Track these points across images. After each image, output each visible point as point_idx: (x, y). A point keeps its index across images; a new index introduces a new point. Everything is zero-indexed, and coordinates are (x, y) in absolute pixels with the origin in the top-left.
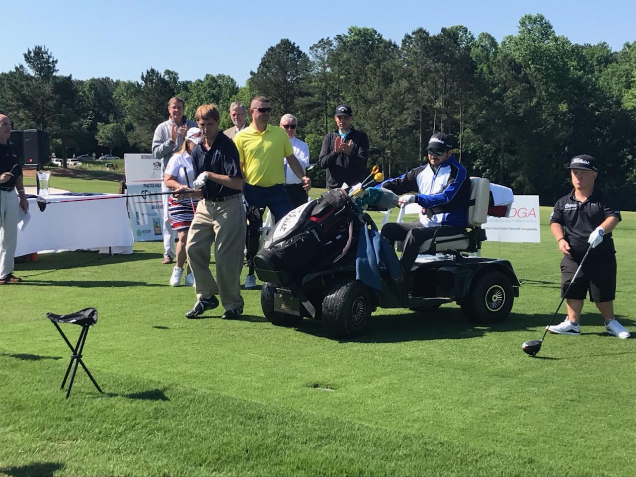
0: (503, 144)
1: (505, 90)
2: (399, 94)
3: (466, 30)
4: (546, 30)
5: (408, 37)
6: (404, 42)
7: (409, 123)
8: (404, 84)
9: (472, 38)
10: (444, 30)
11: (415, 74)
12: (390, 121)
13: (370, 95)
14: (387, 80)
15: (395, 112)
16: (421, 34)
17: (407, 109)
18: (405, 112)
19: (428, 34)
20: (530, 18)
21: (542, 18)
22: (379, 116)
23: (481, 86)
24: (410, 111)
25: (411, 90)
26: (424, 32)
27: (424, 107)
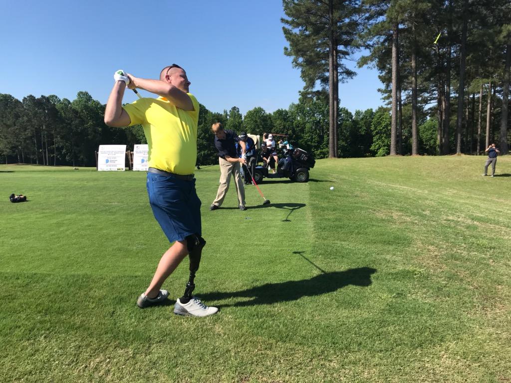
0: (73, 143)
1: (72, 121)
2: (23, 122)
3: (57, 97)
4: (89, 98)
5: (25, 98)
6: (23, 100)
7: (29, 135)
8: (25, 118)
9: (60, 100)
10: (42, 96)
11: (30, 114)
12: (20, 134)
13: (9, 123)
14: (17, 116)
15: (22, 130)
16: (31, 98)
17: (29, 129)
18: (27, 130)
19: (35, 98)
20: (82, 93)
21: (87, 93)
22: (14, 132)
23: (62, 120)
24: (30, 130)
25: (29, 121)
26: (33, 97)
27: (36, 128)
